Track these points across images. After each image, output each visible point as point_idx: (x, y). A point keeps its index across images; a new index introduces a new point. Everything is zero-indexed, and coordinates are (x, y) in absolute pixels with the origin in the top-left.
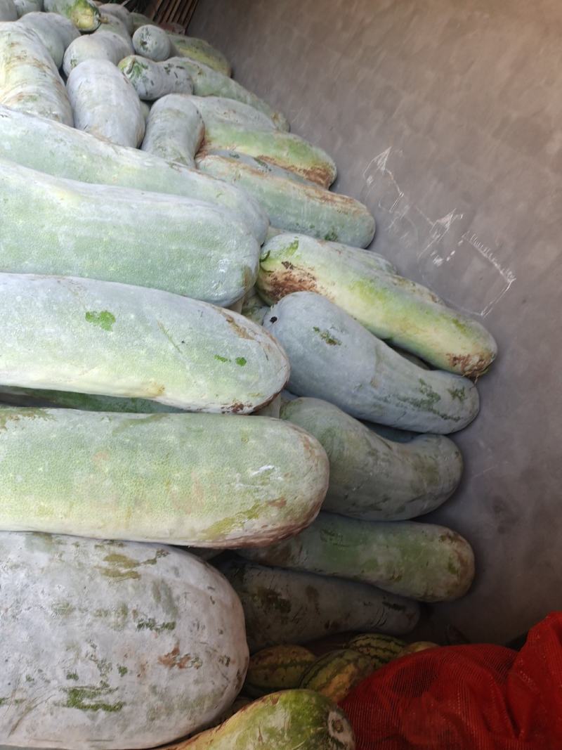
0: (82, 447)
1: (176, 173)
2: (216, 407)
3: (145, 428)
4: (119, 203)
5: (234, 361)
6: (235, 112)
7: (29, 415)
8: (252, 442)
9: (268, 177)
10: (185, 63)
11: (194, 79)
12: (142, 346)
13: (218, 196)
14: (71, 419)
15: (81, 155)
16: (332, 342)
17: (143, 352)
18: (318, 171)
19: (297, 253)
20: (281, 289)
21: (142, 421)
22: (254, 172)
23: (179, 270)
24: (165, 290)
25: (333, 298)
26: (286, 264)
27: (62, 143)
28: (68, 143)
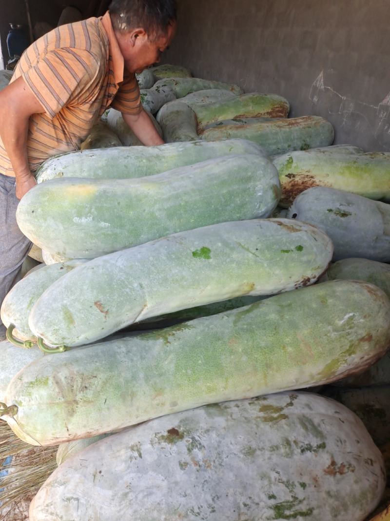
0: (219, 339)
1: (199, 147)
2: (292, 285)
3: (251, 314)
4: (182, 178)
5: (294, 250)
6: (208, 97)
7: (179, 330)
8: (330, 301)
9: (248, 127)
10: (165, 82)
11: (174, 88)
12: (232, 261)
13: (230, 150)
14: (204, 324)
15: (142, 161)
16: (344, 215)
17: (234, 265)
18: (277, 109)
19: (294, 165)
20: (291, 194)
21: (248, 311)
22: (237, 128)
23: (233, 205)
24: (228, 221)
25: (331, 185)
26: (289, 176)
27: (129, 158)
28: (132, 156)
